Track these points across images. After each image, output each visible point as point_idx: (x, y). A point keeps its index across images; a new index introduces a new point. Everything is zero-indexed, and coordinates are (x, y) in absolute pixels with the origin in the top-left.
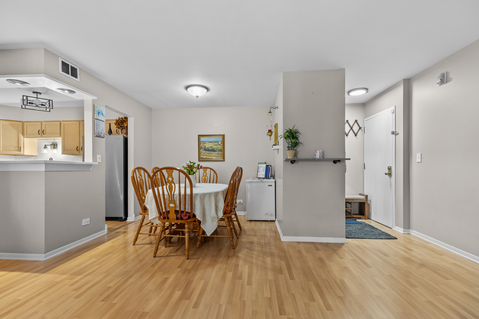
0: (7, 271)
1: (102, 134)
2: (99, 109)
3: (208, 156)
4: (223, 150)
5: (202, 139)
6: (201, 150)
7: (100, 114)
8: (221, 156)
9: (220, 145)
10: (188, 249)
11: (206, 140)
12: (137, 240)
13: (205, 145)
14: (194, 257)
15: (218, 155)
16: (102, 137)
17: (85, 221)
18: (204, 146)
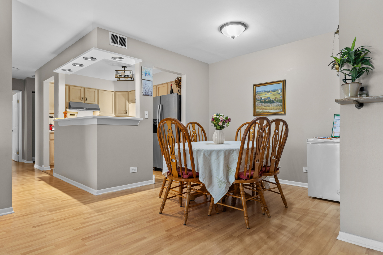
0: (72, 197)
1: (150, 92)
2: (146, 70)
3: (265, 109)
4: (283, 101)
5: (258, 89)
6: (257, 102)
7: (147, 75)
8: (281, 108)
9: (280, 94)
10: (186, 213)
11: (263, 90)
12: (162, 193)
13: (261, 96)
14: (194, 225)
15: (277, 108)
16: (149, 96)
17: (133, 169)
18: (260, 98)
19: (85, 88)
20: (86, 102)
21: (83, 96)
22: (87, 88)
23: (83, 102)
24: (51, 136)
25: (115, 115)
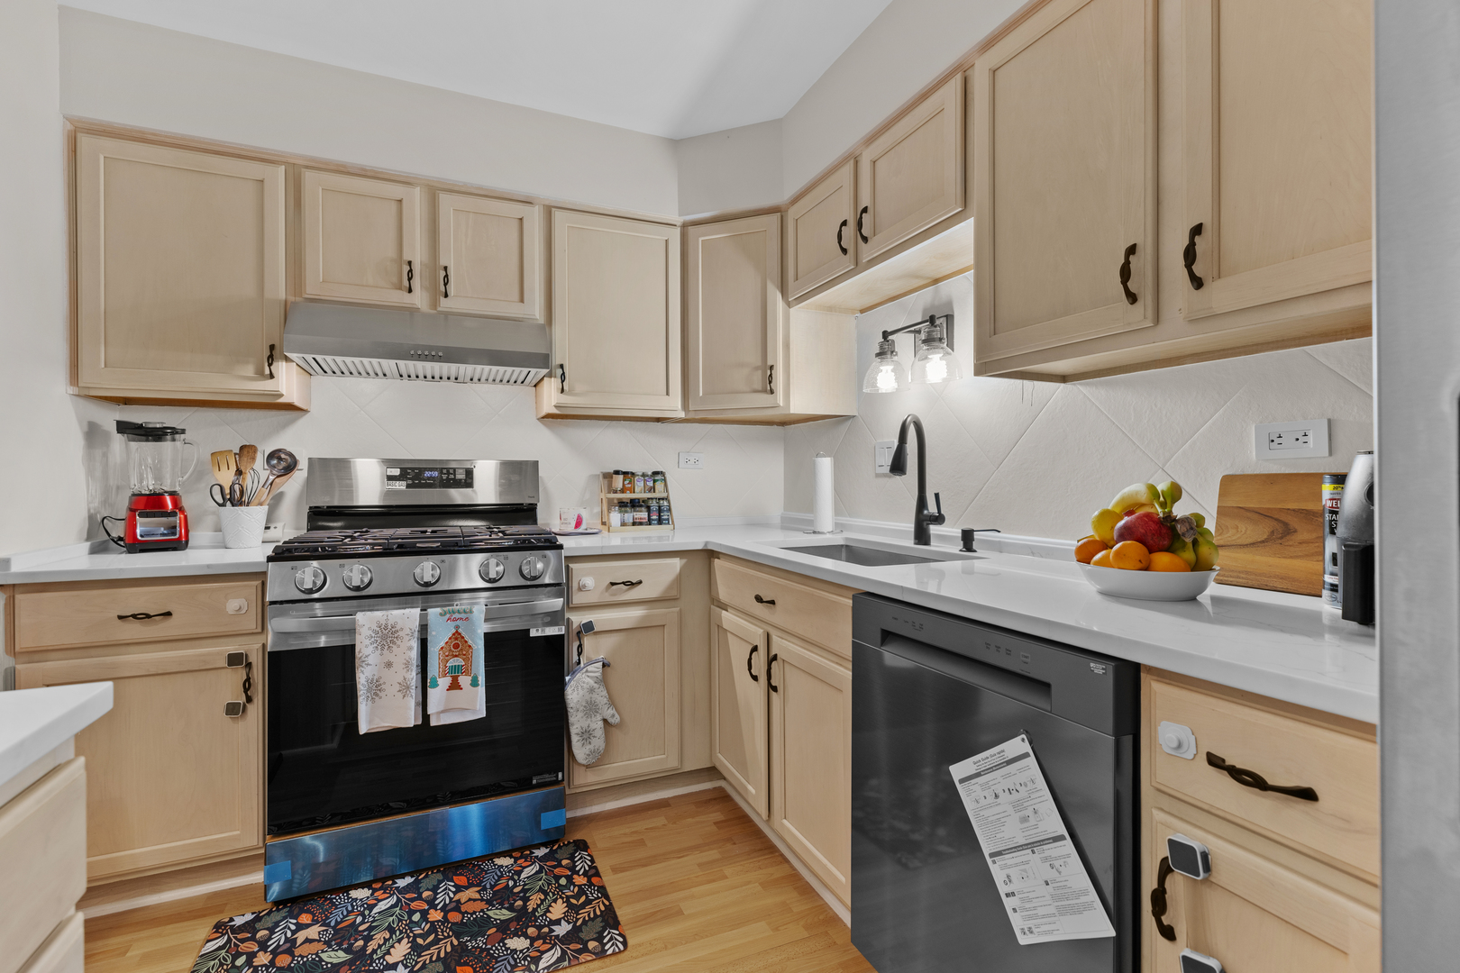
19: (434, 192)
20: (445, 304)
21: (417, 255)
22: (452, 190)
23: (419, 299)
24: (23, 620)
25: (685, 406)
